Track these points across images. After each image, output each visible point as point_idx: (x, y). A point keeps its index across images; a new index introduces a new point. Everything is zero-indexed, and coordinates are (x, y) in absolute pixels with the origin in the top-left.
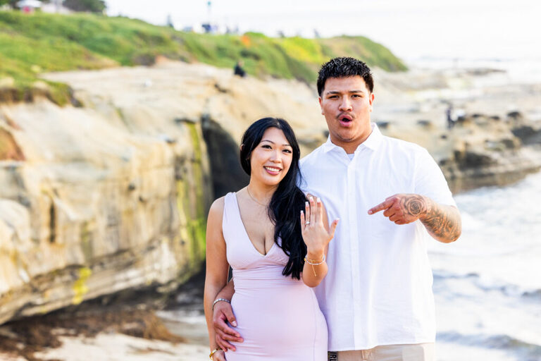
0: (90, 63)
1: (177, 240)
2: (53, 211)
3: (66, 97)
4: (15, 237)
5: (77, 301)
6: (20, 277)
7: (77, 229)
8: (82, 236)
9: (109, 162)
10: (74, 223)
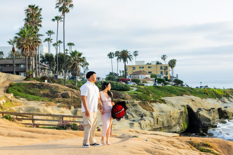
0: (171, 96)
1: (180, 125)
2: (157, 119)
3: (163, 101)
4: (151, 123)
6: (151, 129)
7: (161, 122)
8: (162, 123)
9: (167, 112)
10: (161, 121)
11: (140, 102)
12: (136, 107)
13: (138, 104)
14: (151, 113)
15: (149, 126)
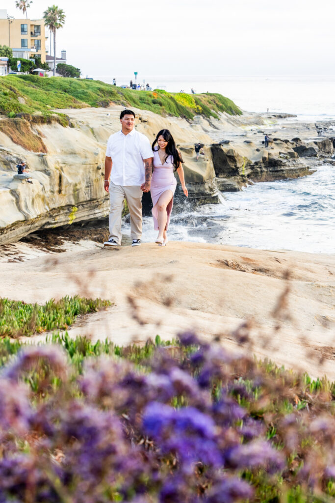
0: (76, 105)
2: (60, 177)
4: (43, 189)
5: (70, 223)
6: (46, 209)
7: (72, 188)
8: (74, 191)
9: (88, 155)
10: (71, 184)
14: (39, 156)
15: (38, 202)
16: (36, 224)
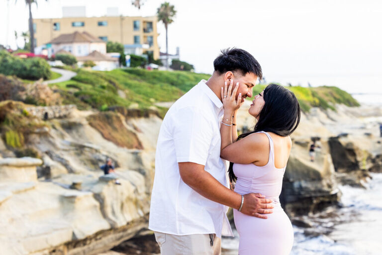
4: (136, 191)
6: (138, 214)
11: (91, 116)
12: (78, 132)
13: (85, 122)
14: (133, 153)
15: (130, 206)
16: (129, 231)
